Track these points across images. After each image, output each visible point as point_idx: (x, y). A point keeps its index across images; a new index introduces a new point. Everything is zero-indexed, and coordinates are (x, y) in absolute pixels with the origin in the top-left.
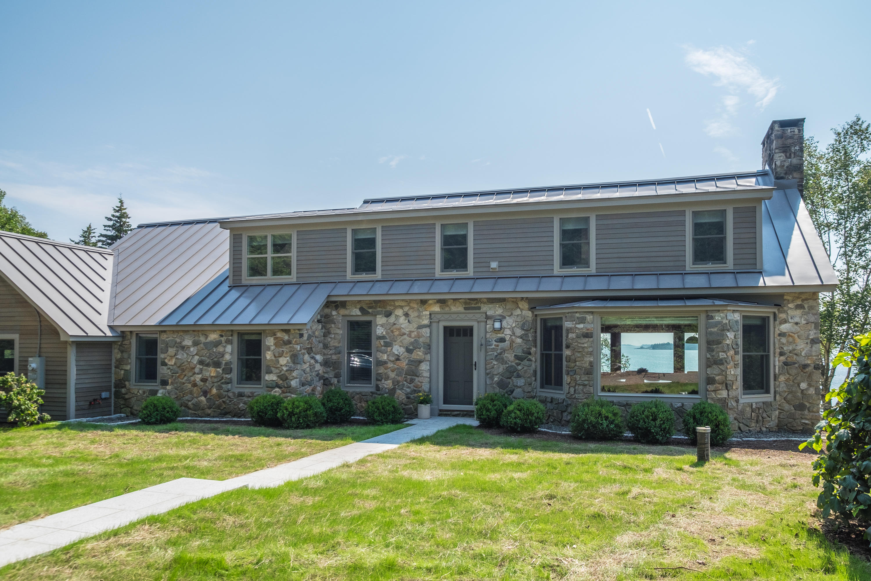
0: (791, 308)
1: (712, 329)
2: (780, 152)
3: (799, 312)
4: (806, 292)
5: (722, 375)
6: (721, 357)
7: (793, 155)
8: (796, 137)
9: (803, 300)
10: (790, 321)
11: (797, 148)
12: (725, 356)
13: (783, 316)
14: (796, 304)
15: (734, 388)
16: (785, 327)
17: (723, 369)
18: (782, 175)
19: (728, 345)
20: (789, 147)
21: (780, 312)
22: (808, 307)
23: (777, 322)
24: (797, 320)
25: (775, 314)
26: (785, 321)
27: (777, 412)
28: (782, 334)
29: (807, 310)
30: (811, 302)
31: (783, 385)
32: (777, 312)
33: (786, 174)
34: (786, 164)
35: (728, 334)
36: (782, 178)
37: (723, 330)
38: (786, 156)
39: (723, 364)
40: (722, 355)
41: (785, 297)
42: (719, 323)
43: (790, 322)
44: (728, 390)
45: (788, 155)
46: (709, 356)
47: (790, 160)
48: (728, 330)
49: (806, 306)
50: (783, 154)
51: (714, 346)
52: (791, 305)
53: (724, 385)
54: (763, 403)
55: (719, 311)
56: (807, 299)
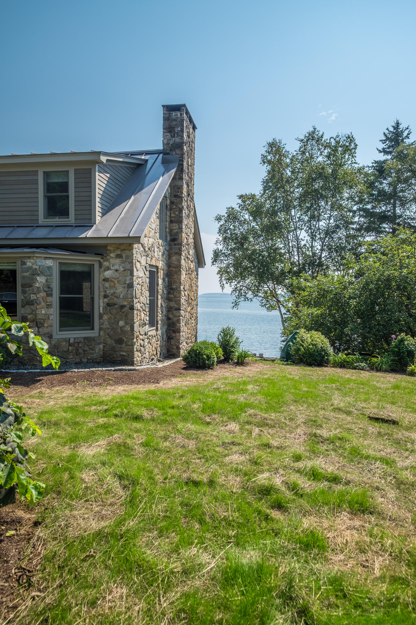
0: (112, 258)
1: (25, 274)
2: (167, 132)
3: (118, 261)
4: (124, 244)
5: (33, 314)
6: (32, 298)
7: (176, 135)
8: (179, 120)
9: (122, 251)
10: (112, 268)
11: (179, 129)
12: (36, 298)
13: (106, 264)
14: (116, 254)
15: (45, 325)
16: (108, 274)
17: (33, 308)
18: (168, 151)
19: (38, 288)
20: (173, 128)
21: (104, 261)
22: (125, 256)
23: (102, 269)
24: (116, 267)
25: (99, 261)
26: (108, 269)
27: (101, 346)
28: (106, 280)
29: (124, 259)
30: (127, 252)
31: (106, 323)
32: (102, 261)
33: (171, 150)
34: (171, 142)
35: (38, 278)
36: (168, 154)
37: (33, 275)
38: (171, 135)
39: (33, 304)
40: (33, 297)
41: (109, 248)
42: (30, 268)
43: (112, 270)
44: (39, 328)
45: (173, 134)
46: (22, 298)
47: (174, 139)
48: (38, 275)
49: (124, 256)
50: (169, 134)
51: (27, 289)
52: (112, 255)
53: (35, 323)
54: (85, 338)
55: (30, 257)
56: (124, 250)
